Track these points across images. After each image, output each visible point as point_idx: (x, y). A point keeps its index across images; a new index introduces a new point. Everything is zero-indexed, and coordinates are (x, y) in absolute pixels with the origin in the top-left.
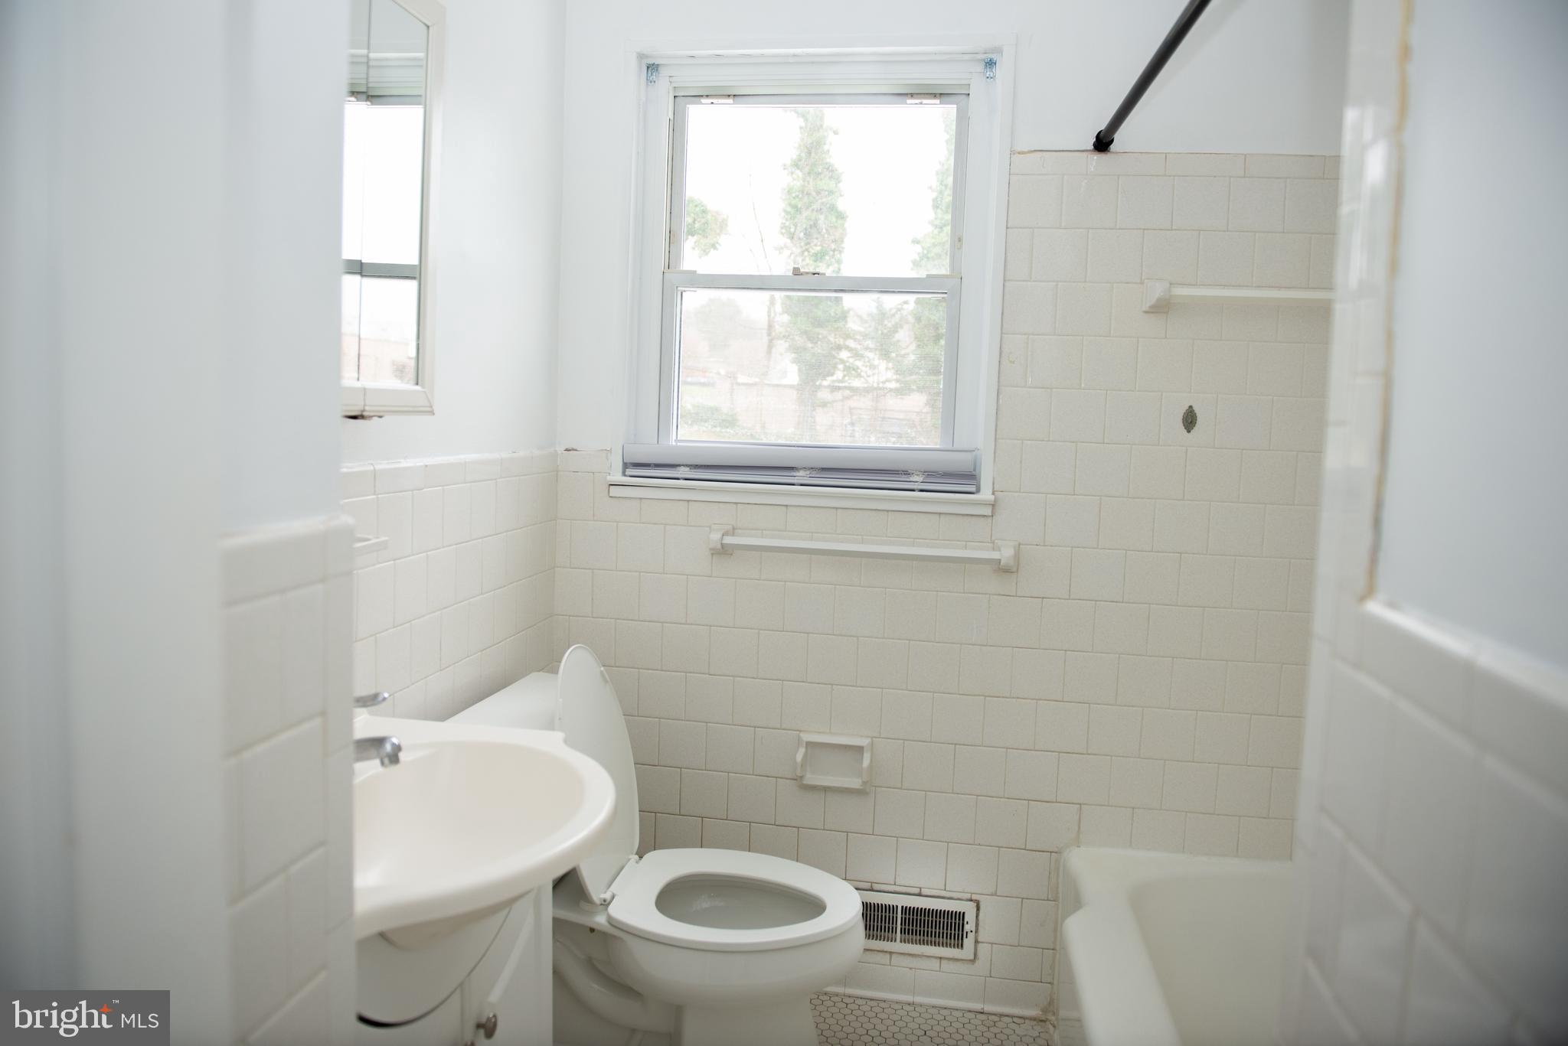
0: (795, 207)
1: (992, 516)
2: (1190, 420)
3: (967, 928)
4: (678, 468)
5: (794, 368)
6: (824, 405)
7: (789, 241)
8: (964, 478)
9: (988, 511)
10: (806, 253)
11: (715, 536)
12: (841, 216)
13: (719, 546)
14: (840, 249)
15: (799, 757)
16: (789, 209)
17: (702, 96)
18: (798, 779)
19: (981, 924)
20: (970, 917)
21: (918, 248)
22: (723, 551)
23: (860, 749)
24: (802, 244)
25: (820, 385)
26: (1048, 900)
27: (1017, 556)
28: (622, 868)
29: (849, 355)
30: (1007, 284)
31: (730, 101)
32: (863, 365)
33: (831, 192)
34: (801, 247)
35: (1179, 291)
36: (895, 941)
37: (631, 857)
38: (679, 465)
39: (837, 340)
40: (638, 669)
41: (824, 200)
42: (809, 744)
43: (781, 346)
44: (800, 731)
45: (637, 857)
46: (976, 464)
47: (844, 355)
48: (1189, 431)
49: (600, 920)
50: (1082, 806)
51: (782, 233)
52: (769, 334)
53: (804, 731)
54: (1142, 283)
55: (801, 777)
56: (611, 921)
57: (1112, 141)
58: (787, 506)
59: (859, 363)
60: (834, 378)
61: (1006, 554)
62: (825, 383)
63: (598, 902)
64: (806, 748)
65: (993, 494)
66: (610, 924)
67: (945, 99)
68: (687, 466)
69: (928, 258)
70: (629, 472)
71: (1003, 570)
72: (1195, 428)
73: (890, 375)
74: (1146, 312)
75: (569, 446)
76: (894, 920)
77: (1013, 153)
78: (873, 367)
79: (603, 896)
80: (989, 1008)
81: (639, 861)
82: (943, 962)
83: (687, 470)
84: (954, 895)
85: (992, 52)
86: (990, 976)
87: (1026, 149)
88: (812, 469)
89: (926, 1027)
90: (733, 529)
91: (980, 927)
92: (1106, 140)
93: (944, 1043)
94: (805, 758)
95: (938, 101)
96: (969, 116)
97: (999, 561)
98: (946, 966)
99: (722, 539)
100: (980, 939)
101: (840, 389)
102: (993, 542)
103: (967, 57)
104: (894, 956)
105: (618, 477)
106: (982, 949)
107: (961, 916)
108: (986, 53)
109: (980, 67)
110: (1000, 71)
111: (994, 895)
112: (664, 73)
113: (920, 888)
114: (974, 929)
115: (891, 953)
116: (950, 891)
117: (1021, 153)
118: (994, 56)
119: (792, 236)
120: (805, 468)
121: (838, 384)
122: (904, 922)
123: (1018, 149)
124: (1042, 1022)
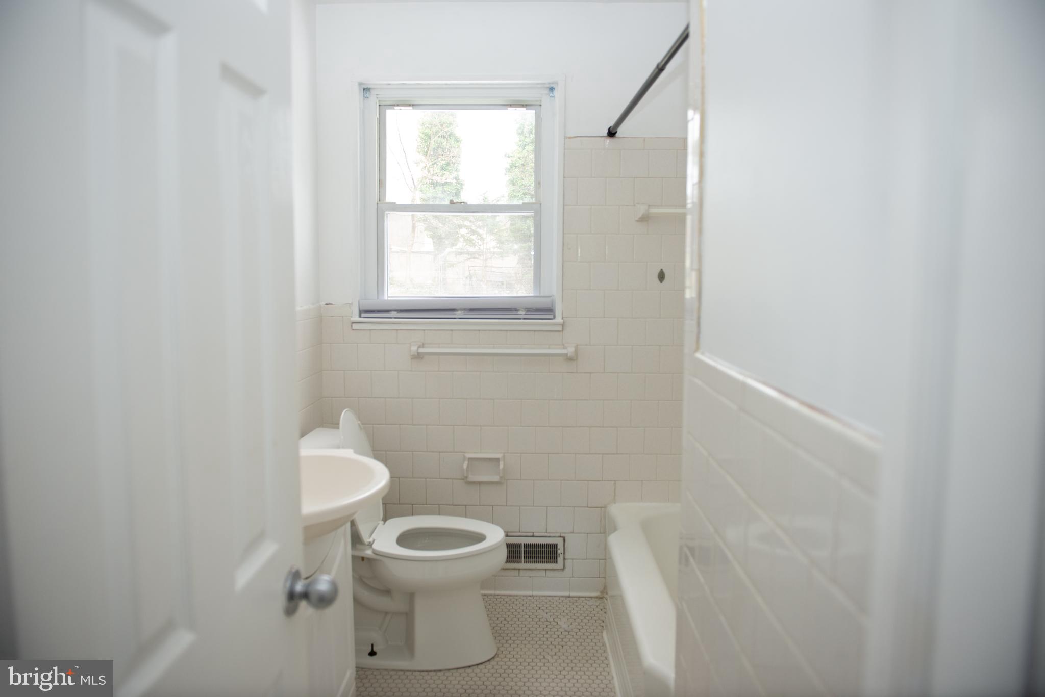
0: (426, 135)
1: (562, 331)
2: (661, 276)
3: (559, 552)
4: (391, 312)
5: (430, 241)
6: (452, 265)
7: (423, 157)
8: (547, 311)
9: (560, 328)
10: (435, 165)
11: (414, 348)
12: (457, 140)
13: (416, 354)
14: (458, 162)
15: (465, 466)
16: (423, 136)
17: (394, 105)
18: (465, 479)
19: (566, 549)
20: (560, 546)
21: (509, 160)
22: (419, 357)
23: (498, 460)
24: (432, 160)
25: (448, 252)
26: (601, 533)
27: (576, 351)
28: (375, 528)
29: (467, 231)
30: (565, 207)
31: (411, 108)
32: (476, 239)
33: (451, 124)
34: (432, 161)
35: (654, 210)
36: (521, 562)
37: (379, 522)
38: (391, 311)
39: (458, 222)
40: (370, 424)
41: (446, 130)
42: (470, 459)
43: (421, 227)
44: (465, 453)
45: (382, 522)
46: (553, 303)
47: (463, 231)
48: (661, 282)
49: (369, 552)
50: (616, 482)
51: (419, 152)
53: (467, 453)
54: (634, 206)
55: (466, 477)
56: (375, 552)
57: (616, 133)
58: (453, 330)
59: (474, 237)
60: (457, 247)
61: (570, 350)
62: (452, 250)
63: (367, 543)
64: (469, 461)
65: (562, 319)
66: (374, 553)
67: (529, 107)
68: (395, 310)
69: (516, 167)
70: (363, 315)
71: (570, 359)
72: (665, 281)
73: (494, 243)
74: (637, 221)
75: (327, 302)
76: (520, 552)
77: (565, 137)
78: (482, 239)
79: (369, 540)
80: (572, 594)
81: (384, 524)
82: (547, 571)
83: (396, 312)
84: (551, 535)
85: (553, 83)
86: (573, 577)
87: (572, 136)
88: (465, 309)
89: (540, 606)
90: (423, 344)
91: (566, 551)
92: (613, 132)
93: (550, 612)
94: (468, 467)
95: (525, 109)
96: (542, 116)
97: (567, 354)
98: (549, 573)
99: (418, 350)
100: (566, 557)
101: (461, 254)
102: (563, 345)
103: (539, 86)
104: (521, 571)
105: (356, 318)
106: (568, 563)
107: (555, 546)
108: (549, 84)
109: (546, 91)
110: (557, 93)
111: (573, 533)
112: (373, 92)
113: (533, 533)
114: (563, 552)
115: (519, 569)
116: (549, 533)
117: (569, 138)
118: (553, 86)
119: (426, 153)
120: (461, 310)
121: (459, 250)
122: (525, 552)
123: (569, 135)
124: (601, 598)
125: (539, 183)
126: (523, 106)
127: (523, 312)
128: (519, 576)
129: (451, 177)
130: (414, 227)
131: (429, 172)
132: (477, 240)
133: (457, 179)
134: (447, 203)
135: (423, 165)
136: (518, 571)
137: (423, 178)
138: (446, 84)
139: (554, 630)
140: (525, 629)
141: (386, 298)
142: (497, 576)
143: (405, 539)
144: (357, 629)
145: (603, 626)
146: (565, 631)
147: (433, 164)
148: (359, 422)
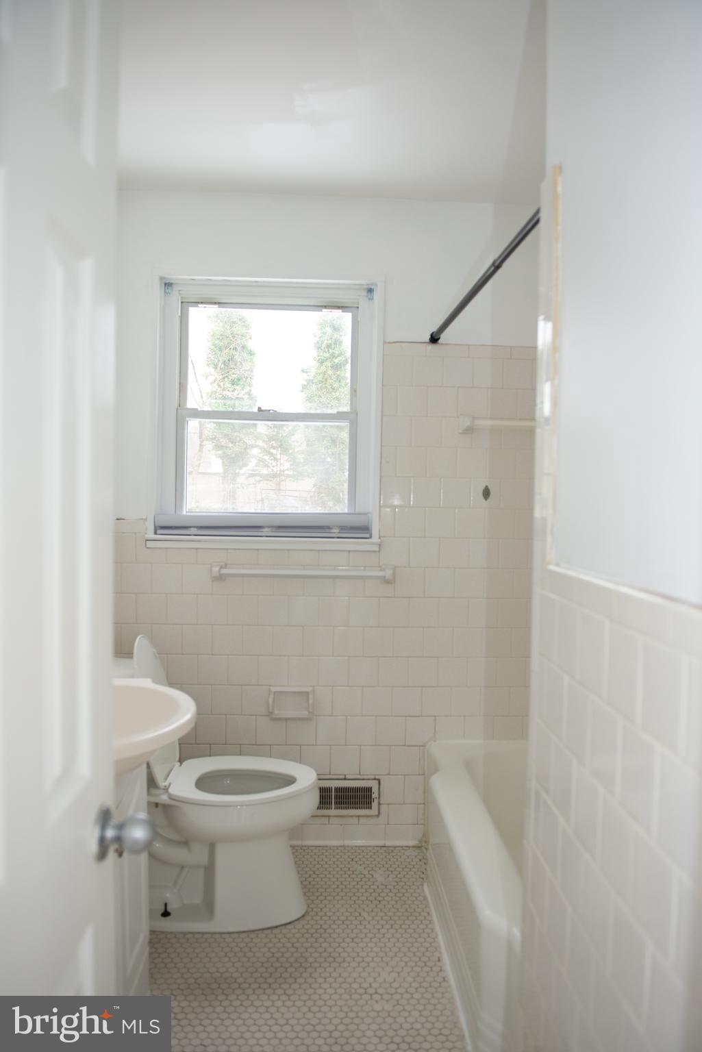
0: (217, 346)
1: (379, 551)
2: (486, 493)
3: (373, 796)
4: (190, 529)
5: (219, 461)
7: (213, 370)
8: (361, 530)
9: (376, 548)
10: (226, 379)
11: (216, 570)
12: (251, 353)
13: (218, 575)
14: (251, 376)
15: (271, 701)
17: (198, 303)
18: (270, 714)
19: (381, 793)
20: (375, 790)
22: (221, 578)
23: (307, 693)
24: (223, 373)
25: (238, 473)
26: (419, 775)
27: (394, 574)
28: (171, 770)
29: (259, 451)
31: (217, 306)
32: (269, 459)
33: (243, 336)
34: (222, 375)
35: (478, 422)
36: (332, 808)
37: (175, 763)
38: (190, 527)
40: (167, 654)
41: (238, 341)
42: (275, 692)
43: (209, 445)
44: (270, 686)
45: (179, 764)
46: (368, 521)
48: (486, 499)
49: (164, 798)
50: (436, 717)
51: (208, 365)
52: (200, 437)
53: (273, 686)
54: (458, 417)
55: (272, 713)
56: (171, 797)
57: (439, 339)
58: (258, 550)
60: (249, 468)
61: (388, 573)
62: (241, 472)
63: (162, 788)
64: (274, 695)
65: (380, 538)
67: (345, 310)
68: (194, 527)
70: (159, 532)
71: (387, 581)
74: (461, 433)
75: (119, 518)
76: (330, 797)
77: (385, 342)
78: (276, 459)
79: (165, 784)
80: (388, 843)
81: (180, 766)
82: (360, 818)
83: (195, 529)
84: (365, 777)
85: (372, 284)
86: (388, 824)
87: (392, 341)
88: (272, 527)
89: (352, 857)
90: (226, 565)
91: (381, 795)
92: (436, 338)
93: (364, 864)
94: (274, 702)
95: (341, 311)
96: (359, 319)
97: (385, 577)
98: (362, 820)
99: (220, 571)
100: (381, 802)
101: (253, 475)
102: (380, 567)
103: (357, 287)
104: (331, 818)
105: (151, 535)
106: (383, 808)
107: (369, 790)
108: (368, 285)
109: (365, 293)
110: (376, 295)
111: (389, 774)
112: (176, 288)
113: (345, 775)
114: (377, 796)
115: (329, 816)
116: (363, 775)
117: (389, 343)
118: (372, 287)
119: (216, 367)
120: (268, 527)
121: (251, 472)
122: (336, 797)
123: (388, 340)
124: (419, 847)
125: (355, 391)
126: (339, 307)
127: (337, 531)
128: (329, 824)
129: (243, 392)
130: (201, 446)
131: (219, 386)
132: (269, 461)
133: (249, 394)
134: (256, 410)
135: (211, 378)
136: (327, 818)
137: (212, 392)
138: (256, 282)
139: (369, 883)
140: (337, 883)
141: (184, 513)
142: (305, 824)
143: (204, 783)
144: (151, 887)
145: (423, 879)
146: (382, 884)
147: (224, 378)
148: (154, 650)
